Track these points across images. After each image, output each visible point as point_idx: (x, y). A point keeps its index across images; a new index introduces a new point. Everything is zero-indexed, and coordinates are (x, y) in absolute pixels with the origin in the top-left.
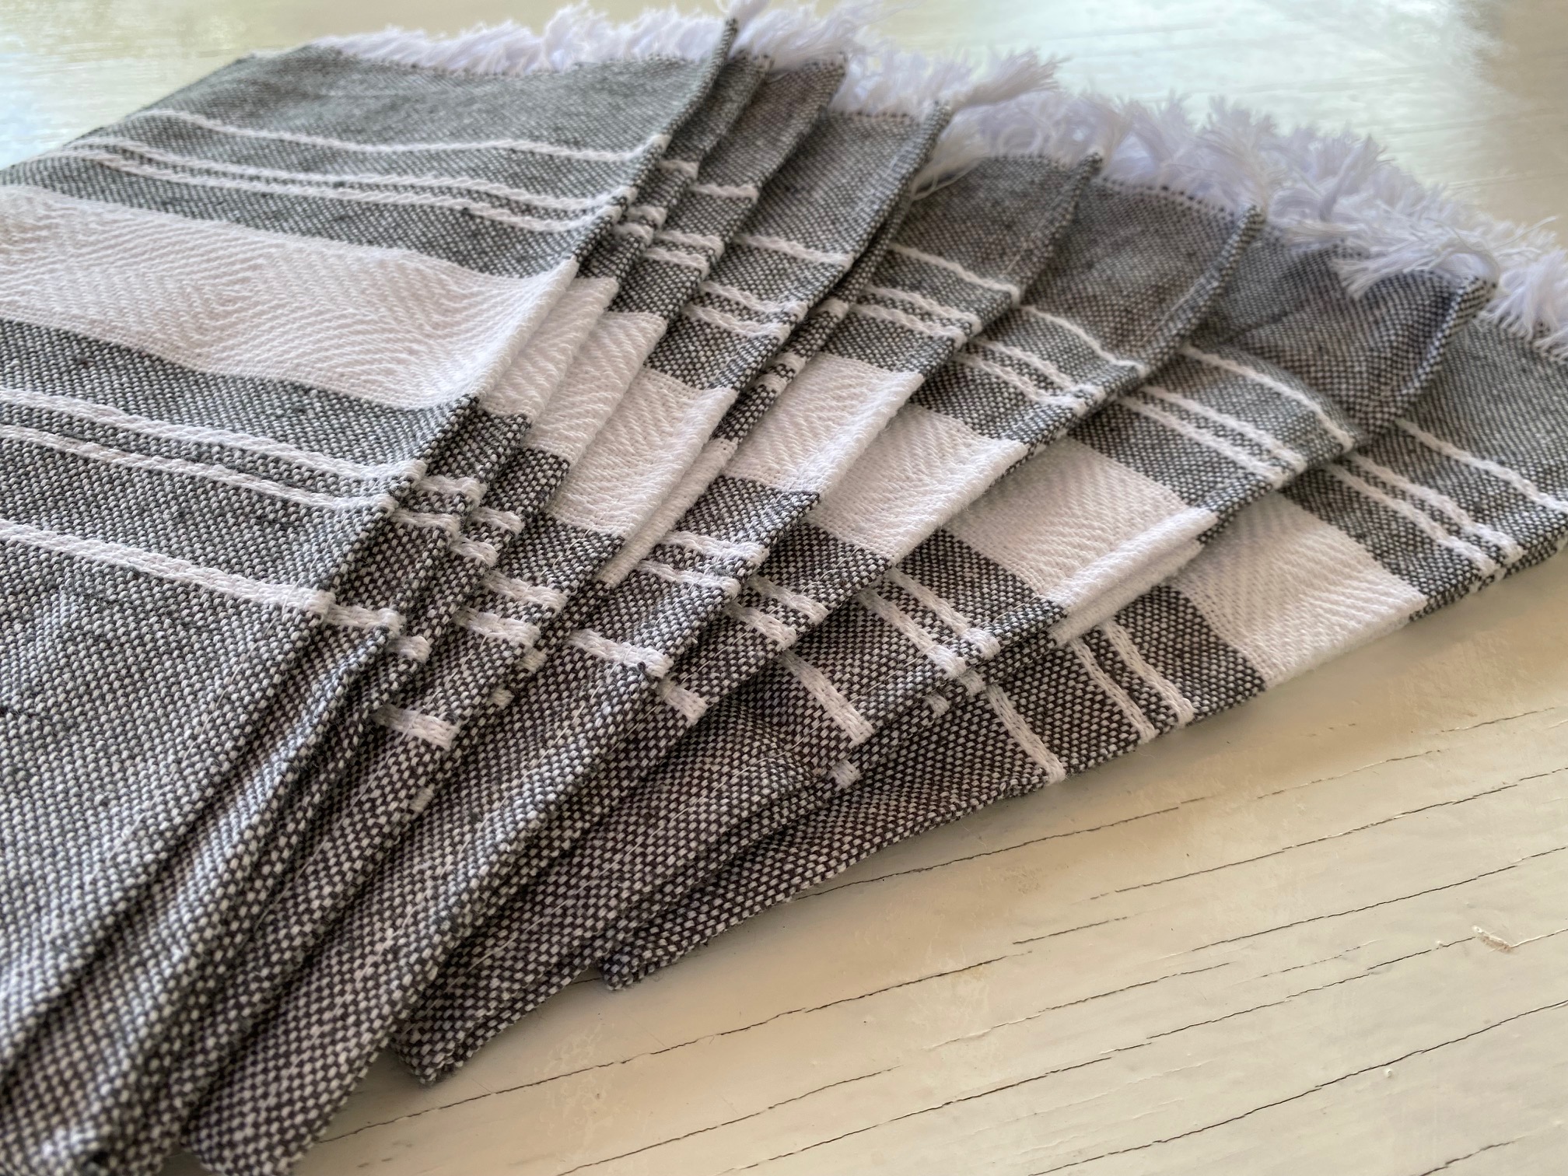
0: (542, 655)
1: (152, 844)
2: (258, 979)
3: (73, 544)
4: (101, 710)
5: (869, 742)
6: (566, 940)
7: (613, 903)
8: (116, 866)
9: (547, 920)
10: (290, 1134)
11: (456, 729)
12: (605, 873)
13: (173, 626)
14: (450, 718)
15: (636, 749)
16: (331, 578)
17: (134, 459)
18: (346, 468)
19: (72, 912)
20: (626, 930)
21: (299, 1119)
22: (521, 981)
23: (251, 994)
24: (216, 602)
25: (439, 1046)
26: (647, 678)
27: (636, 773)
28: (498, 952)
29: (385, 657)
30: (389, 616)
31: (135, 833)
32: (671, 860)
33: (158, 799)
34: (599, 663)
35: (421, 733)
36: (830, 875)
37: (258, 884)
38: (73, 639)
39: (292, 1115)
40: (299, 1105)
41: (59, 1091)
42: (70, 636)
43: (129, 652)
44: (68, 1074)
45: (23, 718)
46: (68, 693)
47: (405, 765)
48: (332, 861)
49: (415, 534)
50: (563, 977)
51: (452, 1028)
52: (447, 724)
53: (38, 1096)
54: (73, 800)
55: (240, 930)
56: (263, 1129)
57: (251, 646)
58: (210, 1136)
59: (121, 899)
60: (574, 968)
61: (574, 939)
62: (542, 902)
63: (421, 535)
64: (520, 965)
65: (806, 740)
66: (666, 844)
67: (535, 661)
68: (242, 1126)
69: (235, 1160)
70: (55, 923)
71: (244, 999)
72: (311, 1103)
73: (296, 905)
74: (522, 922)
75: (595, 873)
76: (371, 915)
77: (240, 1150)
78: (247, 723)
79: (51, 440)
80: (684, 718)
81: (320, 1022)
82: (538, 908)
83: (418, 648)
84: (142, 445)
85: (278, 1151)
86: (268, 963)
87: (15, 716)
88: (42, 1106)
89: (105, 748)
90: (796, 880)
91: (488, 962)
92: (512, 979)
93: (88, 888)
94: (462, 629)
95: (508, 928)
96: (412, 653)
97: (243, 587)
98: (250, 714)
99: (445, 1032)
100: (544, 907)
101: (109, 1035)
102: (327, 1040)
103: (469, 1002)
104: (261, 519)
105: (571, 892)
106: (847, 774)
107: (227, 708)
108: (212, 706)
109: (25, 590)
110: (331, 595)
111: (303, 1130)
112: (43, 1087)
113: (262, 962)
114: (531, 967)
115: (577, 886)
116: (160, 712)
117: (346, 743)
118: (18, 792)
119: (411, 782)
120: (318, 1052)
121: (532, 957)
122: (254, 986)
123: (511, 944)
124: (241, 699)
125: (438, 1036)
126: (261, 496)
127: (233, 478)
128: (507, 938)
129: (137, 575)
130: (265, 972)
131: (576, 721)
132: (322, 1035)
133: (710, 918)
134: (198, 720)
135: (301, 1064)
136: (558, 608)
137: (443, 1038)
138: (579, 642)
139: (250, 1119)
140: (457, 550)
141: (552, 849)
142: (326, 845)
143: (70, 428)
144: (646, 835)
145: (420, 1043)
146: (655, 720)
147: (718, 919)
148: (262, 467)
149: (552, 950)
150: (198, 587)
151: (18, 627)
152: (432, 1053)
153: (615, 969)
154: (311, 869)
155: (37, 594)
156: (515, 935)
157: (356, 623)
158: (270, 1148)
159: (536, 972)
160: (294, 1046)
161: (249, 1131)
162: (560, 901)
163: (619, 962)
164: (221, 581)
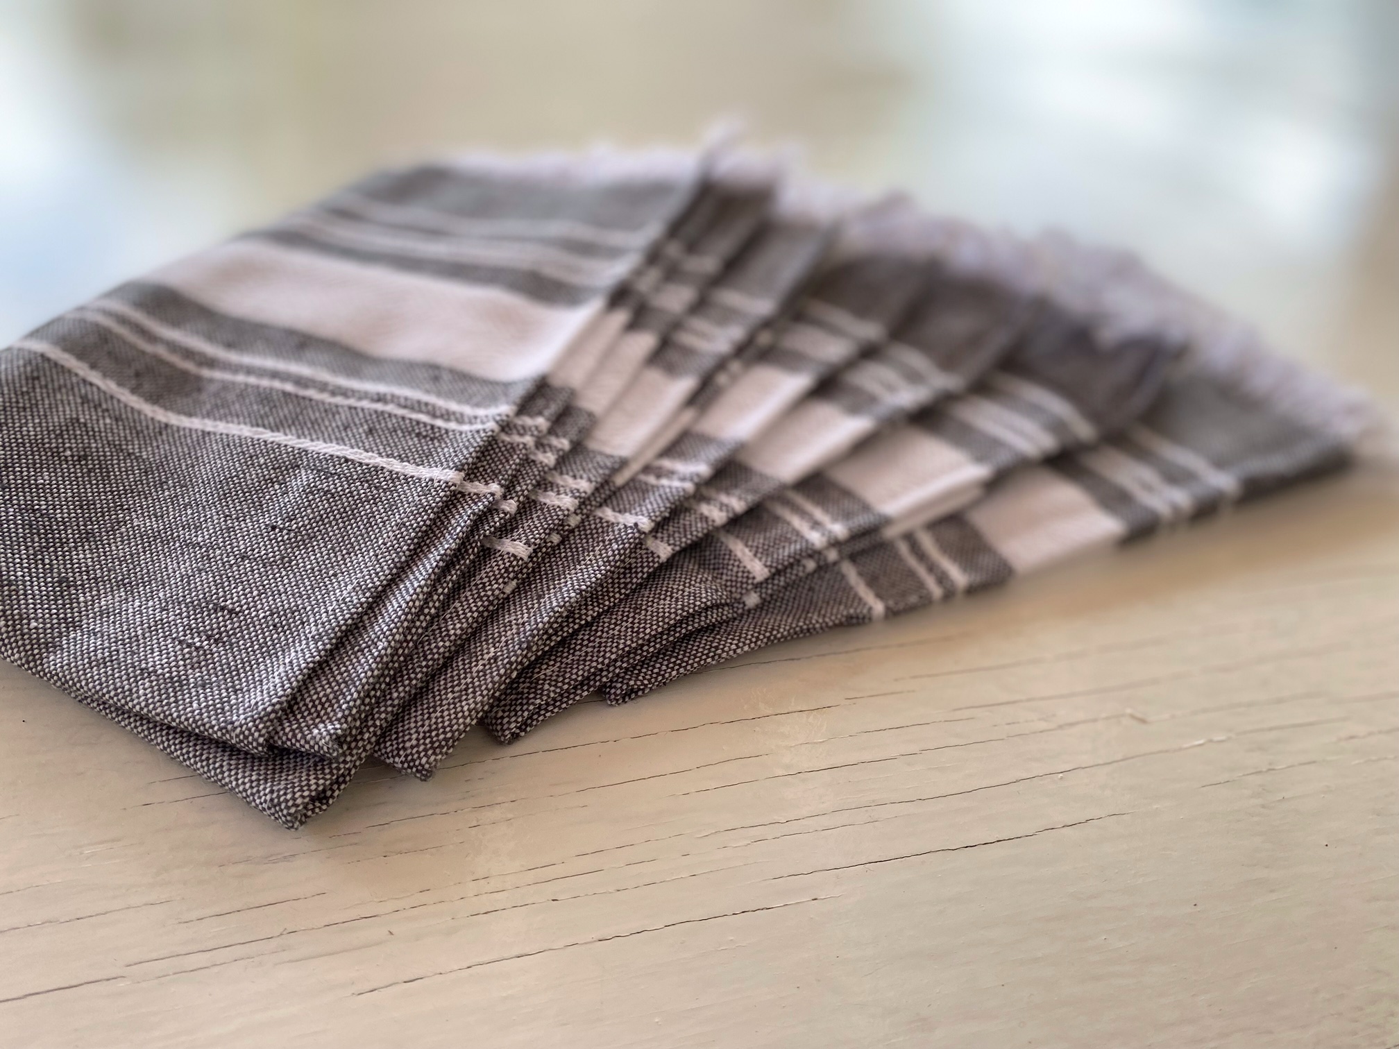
0: (579, 518)
1: (364, 594)
2: (420, 667)
3: (305, 443)
4: (329, 529)
5: (767, 580)
6: (587, 668)
7: (614, 650)
8: (346, 603)
9: (576, 658)
10: (436, 745)
11: (531, 549)
12: (610, 635)
13: (369, 487)
14: (528, 543)
15: (630, 573)
16: (463, 465)
17: (339, 400)
18: (468, 410)
19: (323, 623)
20: (621, 667)
21: (442, 737)
22: (561, 688)
23: (417, 674)
24: (394, 477)
25: (513, 719)
26: (639, 531)
27: (629, 586)
28: (548, 672)
29: (491, 510)
30: (495, 487)
31: (354, 588)
32: (648, 631)
33: (366, 573)
34: (611, 525)
35: (512, 550)
36: (739, 651)
37: (422, 618)
38: (311, 492)
39: (437, 735)
40: (441, 730)
41: (319, 707)
42: (309, 490)
43: (344, 500)
44: (324, 700)
45: (285, 532)
46: (310, 520)
47: (502, 566)
48: (461, 612)
49: (509, 447)
50: (583, 691)
51: (521, 710)
52: (526, 546)
53: (307, 709)
54: (317, 573)
55: (411, 640)
56: (422, 741)
57: (417, 498)
58: (392, 745)
59: (349, 618)
60: (590, 687)
61: (591, 668)
62: (574, 648)
63: (513, 448)
64: (561, 679)
65: (729, 578)
66: (645, 623)
67: (574, 521)
68: (410, 740)
69: (406, 756)
70: (313, 629)
71: (413, 676)
72: (448, 729)
73: (441, 632)
74: (562, 658)
75: (605, 635)
76: (481, 642)
77: (409, 751)
78: (415, 537)
79: (289, 387)
80: (659, 557)
81: (453, 692)
82: (571, 651)
83: (511, 506)
84: (345, 393)
85: (430, 752)
86: (425, 659)
87: (281, 530)
88: (310, 714)
89: (333, 548)
90: (719, 651)
91: (543, 677)
92: (555, 686)
93: (330, 613)
94: (533, 501)
95: (555, 660)
96: (507, 509)
97: (410, 469)
98: (417, 533)
99: (517, 712)
100: (575, 651)
101: (345, 682)
102: (457, 700)
103: (532, 696)
104: (418, 435)
105: (591, 644)
106: (752, 600)
107: (403, 529)
108: (395, 528)
109: (280, 467)
110: (463, 474)
111: (443, 743)
112: (310, 705)
113: (422, 659)
114: (567, 681)
115: (594, 641)
116: (364, 531)
117: (470, 551)
118: (285, 569)
119: (506, 575)
120: (452, 706)
121: (568, 675)
122: (418, 670)
123: (556, 668)
124: (412, 525)
125: (513, 713)
126: (418, 423)
127: (401, 412)
128: (553, 665)
129: (347, 460)
130: (424, 663)
131: (597, 552)
132: (454, 698)
133: (668, 668)
134: (388, 535)
135: (442, 711)
136: (589, 492)
137: (516, 715)
138: (599, 513)
139: (414, 736)
140: (532, 457)
141: (581, 620)
142: (457, 604)
143: (300, 381)
144: (634, 618)
145: (502, 718)
146: (642, 558)
147: (673, 669)
148: (418, 406)
149: (579, 673)
150: (383, 468)
151: (277, 487)
152: (509, 723)
153: (613, 691)
154: (448, 616)
155: (287, 469)
156: (558, 664)
157: (475, 491)
158: (426, 750)
159: (569, 683)
160: (438, 703)
161: (414, 742)
162: (584, 648)
163: (615, 687)
164: (397, 466)
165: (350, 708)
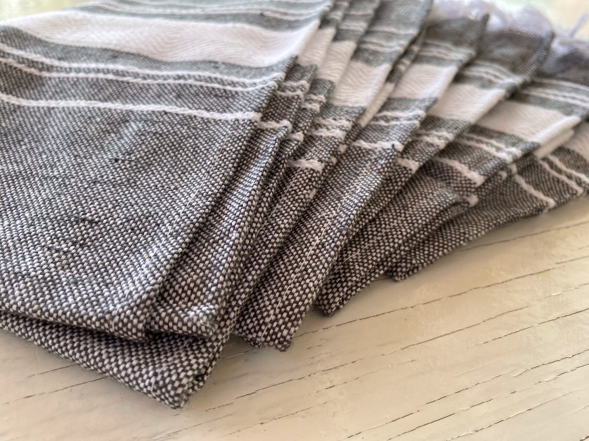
0: (345, 146)
1: (207, 199)
2: (264, 253)
3: (130, 107)
4: (163, 158)
5: (483, 184)
6: (383, 251)
7: (400, 237)
8: (193, 207)
9: (371, 245)
10: (293, 317)
11: (323, 164)
12: (391, 227)
13: (188, 128)
14: (320, 160)
15: (391, 182)
16: (259, 108)
17: (149, 81)
18: (247, 81)
19: (177, 223)
20: (404, 251)
21: (296, 310)
22: (367, 268)
23: (263, 260)
24: (206, 122)
25: (337, 294)
26: (395, 150)
27: (393, 192)
28: (354, 256)
29: (284, 142)
30: (285, 122)
31: (197, 196)
32: (420, 221)
33: (203, 184)
34: (368, 152)
35: (309, 166)
36: (479, 235)
37: (258, 215)
38: (143, 135)
39: (292, 309)
40: (294, 305)
41: (189, 292)
42: (141, 134)
43: (171, 137)
44: (192, 285)
45: (126, 162)
46: (146, 153)
47: (305, 178)
48: (284, 212)
49: (286, 99)
50: (380, 270)
51: (342, 286)
52: (320, 163)
53: (178, 294)
54: (160, 189)
55: (254, 232)
56: (279, 316)
57: (230, 132)
58: (252, 322)
59: (200, 217)
60: (384, 267)
61: (386, 251)
62: (368, 238)
63: (289, 100)
64: (365, 261)
66: (415, 216)
67: (342, 149)
68: (269, 316)
69: (268, 330)
70: (170, 228)
71: (260, 261)
72: (300, 303)
73: (273, 227)
74: (361, 245)
75: (388, 227)
76: (305, 234)
77: (269, 326)
78: (236, 158)
79: (110, 76)
80: (411, 170)
81: (295, 273)
82: (366, 240)
83: (299, 136)
84: (153, 77)
85: (289, 325)
86: (267, 247)
87: (123, 161)
88: (181, 299)
89: (169, 171)
90: (467, 236)
91: (351, 260)
92: (363, 266)
93: (181, 214)
94: (310, 136)
95: (355, 247)
96: (298, 138)
97: (217, 116)
98: (237, 155)
99: (338, 288)
100: (369, 239)
101: (209, 269)
102: (300, 279)
103: (348, 275)
104: (216, 96)
105: (379, 234)
106: (474, 200)
107: (225, 153)
108: (218, 153)
109: (113, 123)
110: (260, 115)
111: (299, 316)
112: (180, 291)
113: (264, 248)
114: (370, 262)
115: (381, 232)
116: (192, 157)
117: (281, 166)
118: (132, 187)
119: (310, 183)
120: (297, 284)
121: (370, 258)
122: (263, 256)
123: (358, 253)
124: (231, 150)
125: (335, 290)
126: (213, 89)
127: (198, 83)
128: (356, 251)
129: (166, 113)
130: (267, 251)
131: (369, 168)
132: (297, 278)
133: (435, 250)
134: (214, 157)
135: (291, 289)
136: (350, 127)
137: (338, 291)
138: (356, 144)
139: (272, 312)
140: (303, 107)
141: (369, 216)
142: (278, 206)
143: (117, 73)
144: (405, 213)
145: (327, 294)
146: (397, 171)
147: (439, 251)
148: (210, 80)
149: (377, 256)
150: (195, 117)
151: (113, 135)
152: (334, 297)
153: (399, 269)
154: (274, 215)
155: (119, 123)
156: (359, 250)
157: (271, 127)
158: (285, 323)
159: (372, 264)
160: (285, 283)
161: (273, 317)
162: (375, 237)
163: (400, 266)
164: (206, 115)
165: (218, 290)
